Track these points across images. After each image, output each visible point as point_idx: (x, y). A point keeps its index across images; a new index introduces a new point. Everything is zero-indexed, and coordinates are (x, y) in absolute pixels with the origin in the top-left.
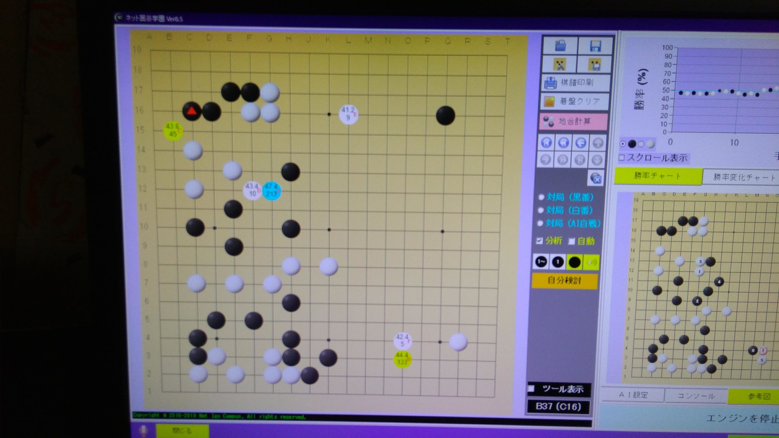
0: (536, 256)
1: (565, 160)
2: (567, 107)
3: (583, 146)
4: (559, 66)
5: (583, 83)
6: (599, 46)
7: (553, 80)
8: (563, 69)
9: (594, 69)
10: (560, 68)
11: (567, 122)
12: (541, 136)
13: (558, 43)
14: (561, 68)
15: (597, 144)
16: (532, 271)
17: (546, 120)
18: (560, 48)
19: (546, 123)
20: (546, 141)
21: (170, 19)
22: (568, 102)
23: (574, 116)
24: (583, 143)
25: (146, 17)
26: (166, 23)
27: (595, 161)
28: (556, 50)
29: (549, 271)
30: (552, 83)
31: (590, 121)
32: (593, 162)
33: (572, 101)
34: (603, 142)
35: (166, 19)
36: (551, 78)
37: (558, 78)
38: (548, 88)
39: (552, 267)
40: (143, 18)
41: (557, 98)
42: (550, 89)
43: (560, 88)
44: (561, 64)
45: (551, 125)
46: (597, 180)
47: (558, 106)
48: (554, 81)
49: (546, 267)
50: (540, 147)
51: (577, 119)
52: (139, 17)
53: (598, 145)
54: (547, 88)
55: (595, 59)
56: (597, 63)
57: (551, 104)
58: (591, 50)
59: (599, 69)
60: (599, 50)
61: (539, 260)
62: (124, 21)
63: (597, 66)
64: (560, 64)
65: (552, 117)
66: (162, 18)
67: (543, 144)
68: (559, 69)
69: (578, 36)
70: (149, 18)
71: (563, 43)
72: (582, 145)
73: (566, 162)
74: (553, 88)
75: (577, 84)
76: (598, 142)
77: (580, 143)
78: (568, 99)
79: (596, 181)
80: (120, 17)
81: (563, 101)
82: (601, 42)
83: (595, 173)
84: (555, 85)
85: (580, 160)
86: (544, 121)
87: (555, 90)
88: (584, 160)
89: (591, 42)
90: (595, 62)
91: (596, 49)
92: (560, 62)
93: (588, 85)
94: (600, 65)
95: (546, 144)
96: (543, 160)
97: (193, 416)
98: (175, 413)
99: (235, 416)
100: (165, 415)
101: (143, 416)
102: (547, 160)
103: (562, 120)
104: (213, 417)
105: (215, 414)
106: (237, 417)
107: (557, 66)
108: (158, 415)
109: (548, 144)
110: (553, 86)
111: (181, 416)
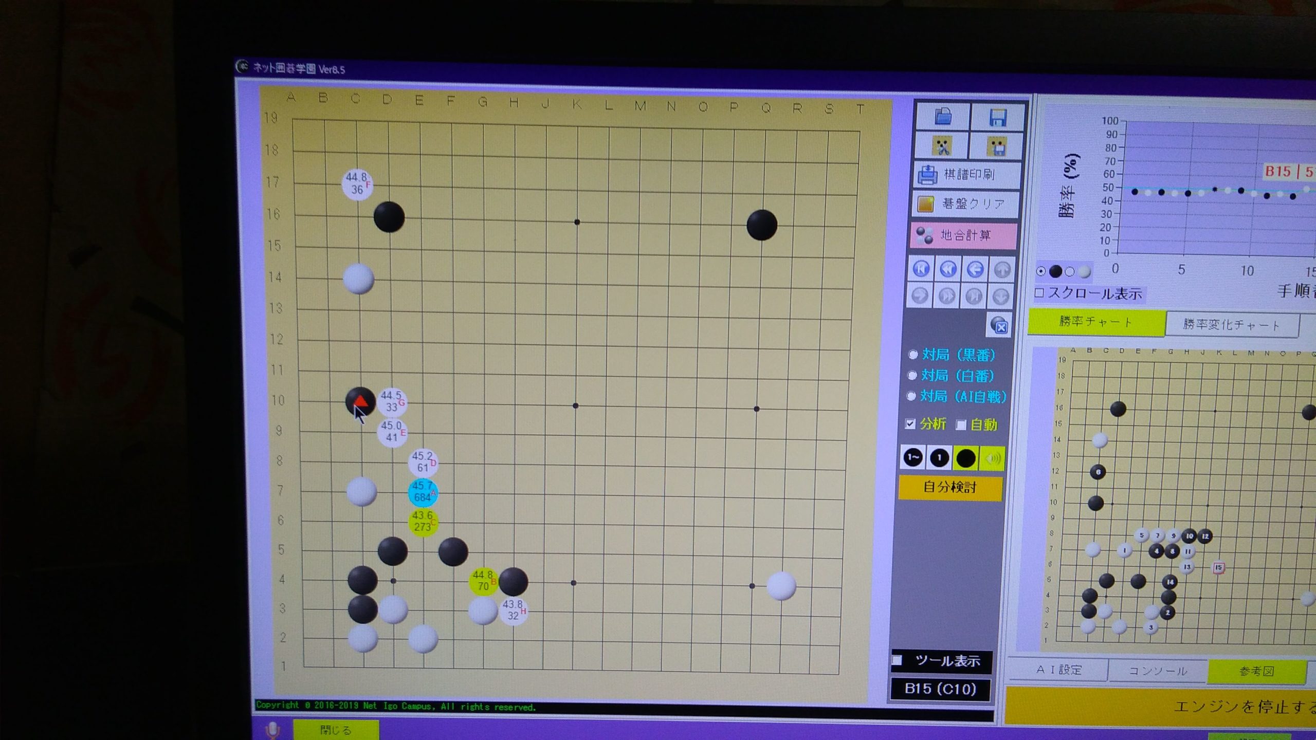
0: (905, 448)
1: (951, 296)
2: (954, 212)
3: (980, 273)
4: (942, 149)
5: (978, 174)
6: (1003, 117)
7: (932, 170)
8: (947, 153)
9: (996, 153)
10: (942, 151)
11: (954, 237)
12: (913, 259)
13: (939, 113)
14: (944, 152)
15: (1001, 271)
16: (899, 472)
17: (920, 233)
18: (942, 119)
19: (922, 238)
20: (920, 267)
21: (324, 70)
22: (955, 205)
23: (965, 227)
24: (979, 270)
25: (286, 66)
26: (318, 75)
27: (997, 298)
28: (936, 123)
29: (925, 472)
30: (930, 175)
31: (990, 236)
32: (995, 299)
33: (962, 204)
34: (1010, 269)
35: (317, 69)
36: (928, 167)
37: (940, 167)
38: (924, 182)
39: (931, 466)
40: (280, 67)
41: (938, 198)
42: (927, 184)
43: (942, 182)
44: (944, 145)
45: (928, 242)
46: (1002, 328)
47: (939, 211)
48: (934, 172)
49: (921, 467)
50: (911, 276)
51: (969, 232)
52: (274, 65)
53: (1003, 273)
54: (921, 183)
55: (997, 137)
56: (1000, 143)
57: (929, 208)
58: (991, 124)
59: (1003, 153)
60: (1004, 124)
61: (910, 455)
62: (250, 72)
63: (1000, 148)
64: (942, 145)
65: (929, 228)
66: (311, 68)
67: (915, 271)
68: (941, 153)
69: (971, 102)
70: (291, 68)
71: (948, 112)
72: (977, 272)
73: (953, 299)
74: (931, 182)
75: (969, 176)
76: (1003, 268)
77: (973, 270)
78: (954, 201)
79: (999, 330)
80: (243, 66)
81: (948, 203)
82: (1006, 110)
83: (997, 317)
84: (935, 178)
85: (974, 296)
86: (917, 235)
87: (935, 186)
88: (980, 296)
89: (991, 110)
90: (997, 143)
91: (1000, 122)
92: (942, 142)
93: (986, 179)
94: (1004, 146)
95: (920, 271)
96: (916, 295)
97: (353, 706)
98: (325, 701)
99: (422, 707)
100: (308, 705)
101: (272, 706)
102: (922, 295)
103: (946, 234)
104: (386, 708)
105: (389, 702)
106: (424, 707)
107: (939, 148)
108: (297, 704)
109: (923, 271)
110: (931, 180)
111: (335, 706)
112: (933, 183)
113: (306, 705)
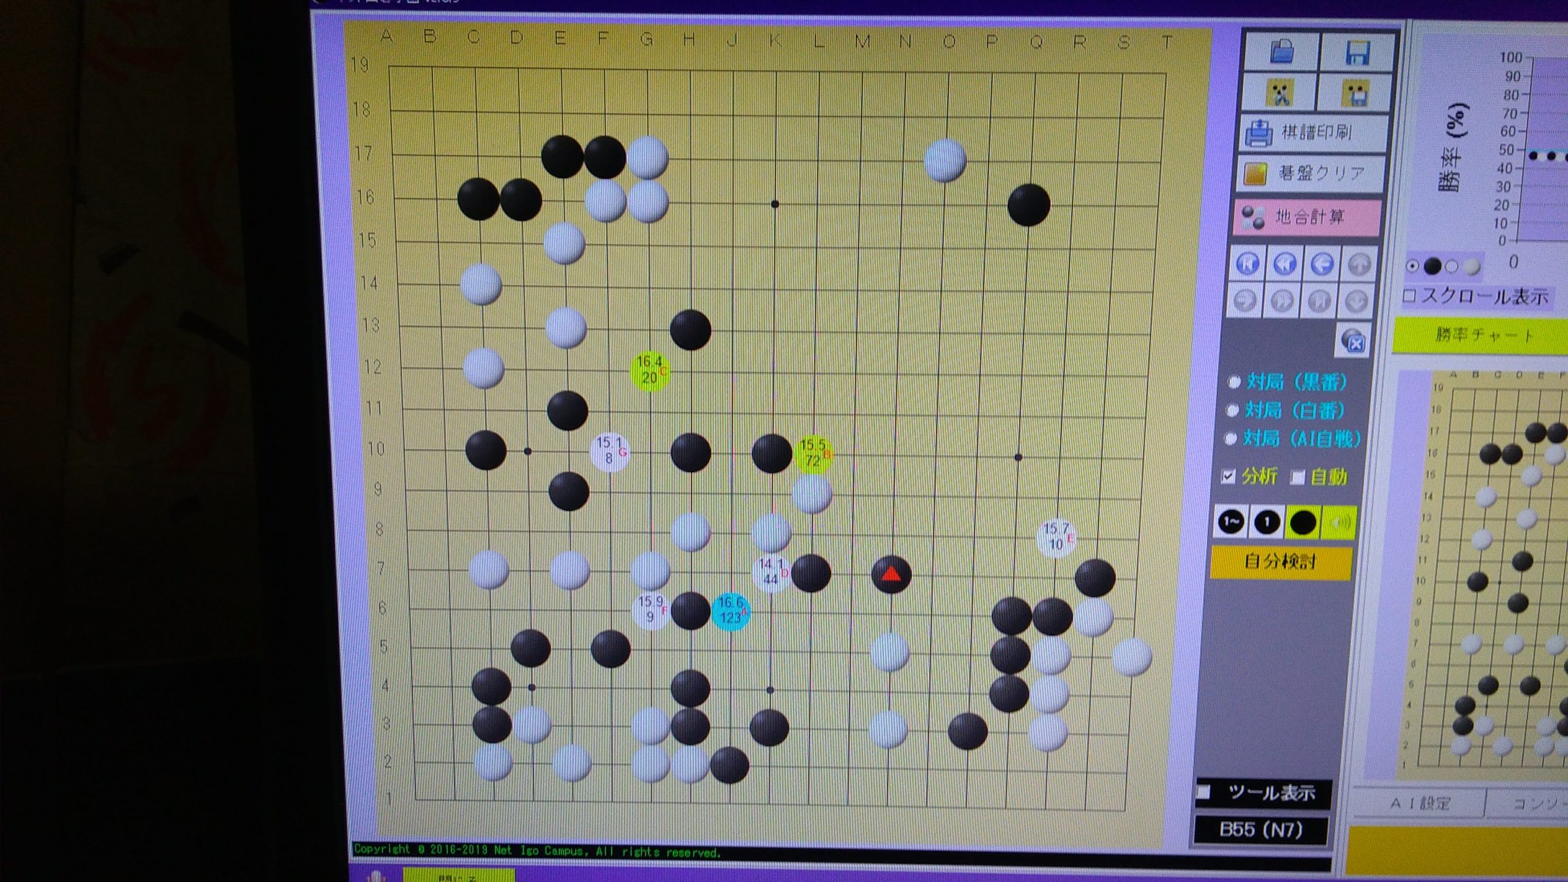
0: (1220, 509)
1: (1287, 302)
2: (1294, 185)
3: (1328, 270)
4: (1279, 97)
5: (1329, 132)
6: (1365, 52)
7: (1265, 126)
8: (1287, 103)
9: (1355, 102)
10: (1280, 100)
11: (1293, 219)
12: (1236, 250)
13: (1276, 46)
14: (1283, 101)
15: (1357, 267)
16: (1212, 541)
17: (1247, 214)
19: (1249, 221)
20: (1247, 260)
22: (1296, 175)
23: (1309, 205)
24: (1327, 265)
27: (1352, 303)
28: (1272, 61)
29: (1247, 542)
30: (1262, 133)
31: (1344, 217)
32: (1348, 305)
33: (1305, 174)
34: (1369, 263)
36: (1260, 122)
37: (1276, 123)
38: (1253, 144)
39: (1255, 534)
41: (1274, 165)
42: (1258, 146)
44: (1282, 91)
45: (1259, 226)
46: (1356, 344)
47: (1274, 184)
48: (1267, 129)
49: (1241, 534)
50: (1234, 273)
51: (1315, 212)
53: (1360, 269)
54: (1251, 146)
55: (1356, 81)
56: (1360, 89)
57: (1261, 179)
58: (1349, 61)
59: (1364, 103)
60: (1366, 61)
61: (1227, 519)
63: (1360, 96)
64: (1280, 92)
65: (1260, 208)
67: (1239, 266)
68: (1278, 103)
69: (1321, 31)
71: (1288, 45)
72: (1324, 268)
73: (1290, 305)
74: (1264, 144)
75: (1316, 134)
76: (1360, 262)
77: (1320, 265)
78: (1295, 169)
79: (1353, 347)
81: (1286, 172)
82: (1369, 43)
83: (1350, 330)
84: (1269, 138)
85: (1319, 301)
86: (1242, 217)
87: (1269, 149)
88: (1328, 302)
89: (1349, 43)
90: (1355, 88)
91: (1360, 59)
92: (1280, 88)
93: (1339, 139)
94: (1366, 94)
95: (1246, 267)
96: (1240, 300)
97: (481, 850)
98: (444, 844)
99: (570, 852)
100: (422, 850)
101: (374, 851)
102: (1248, 301)
103: (1282, 215)
104: (523, 853)
105: (528, 846)
106: (574, 852)
107: (1275, 95)
108: (407, 847)
109: (1251, 267)
110: (1262, 141)
111: (456, 851)
112: (1267, 145)
113: (420, 849)
